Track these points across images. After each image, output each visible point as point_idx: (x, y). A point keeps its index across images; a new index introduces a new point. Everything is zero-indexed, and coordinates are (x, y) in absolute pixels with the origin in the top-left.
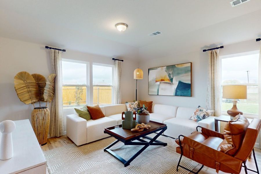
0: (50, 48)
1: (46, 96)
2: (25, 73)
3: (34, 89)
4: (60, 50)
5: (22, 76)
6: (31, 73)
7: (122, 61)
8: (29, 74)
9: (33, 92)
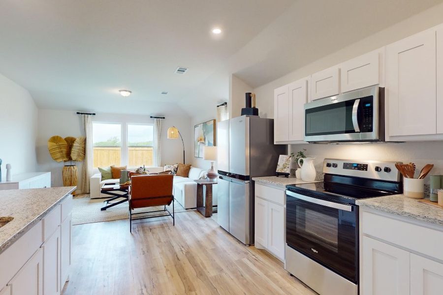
0: (82, 114)
1: (74, 156)
2: (58, 137)
3: (65, 150)
4: (90, 114)
5: (55, 139)
6: (64, 137)
7: (164, 118)
8: (61, 138)
9: (64, 152)
